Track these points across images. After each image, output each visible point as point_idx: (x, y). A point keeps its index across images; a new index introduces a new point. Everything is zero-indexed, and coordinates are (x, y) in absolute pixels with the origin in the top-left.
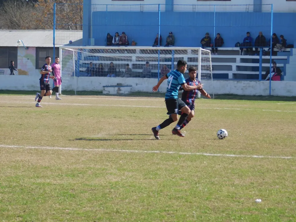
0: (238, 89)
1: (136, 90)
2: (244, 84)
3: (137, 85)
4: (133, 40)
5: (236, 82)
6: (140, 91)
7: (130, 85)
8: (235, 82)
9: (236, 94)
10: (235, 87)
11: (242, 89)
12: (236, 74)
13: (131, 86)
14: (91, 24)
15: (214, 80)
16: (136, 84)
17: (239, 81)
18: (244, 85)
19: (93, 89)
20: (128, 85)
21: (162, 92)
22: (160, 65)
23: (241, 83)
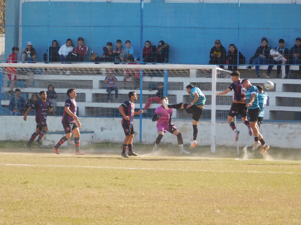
0: (280, 138)
1: (102, 139)
2: (290, 128)
3: (102, 130)
4: (92, 52)
5: (276, 126)
6: (108, 141)
7: (91, 131)
8: (274, 126)
9: (276, 146)
10: (276, 134)
11: (288, 138)
12: (276, 111)
13: (93, 132)
14: (20, 24)
15: (238, 122)
16: (101, 128)
17: (281, 124)
18: (292, 131)
19: (25, 137)
20: (88, 131)
21: (147, 143)
22: (144, 95)
23: (286, 127)
